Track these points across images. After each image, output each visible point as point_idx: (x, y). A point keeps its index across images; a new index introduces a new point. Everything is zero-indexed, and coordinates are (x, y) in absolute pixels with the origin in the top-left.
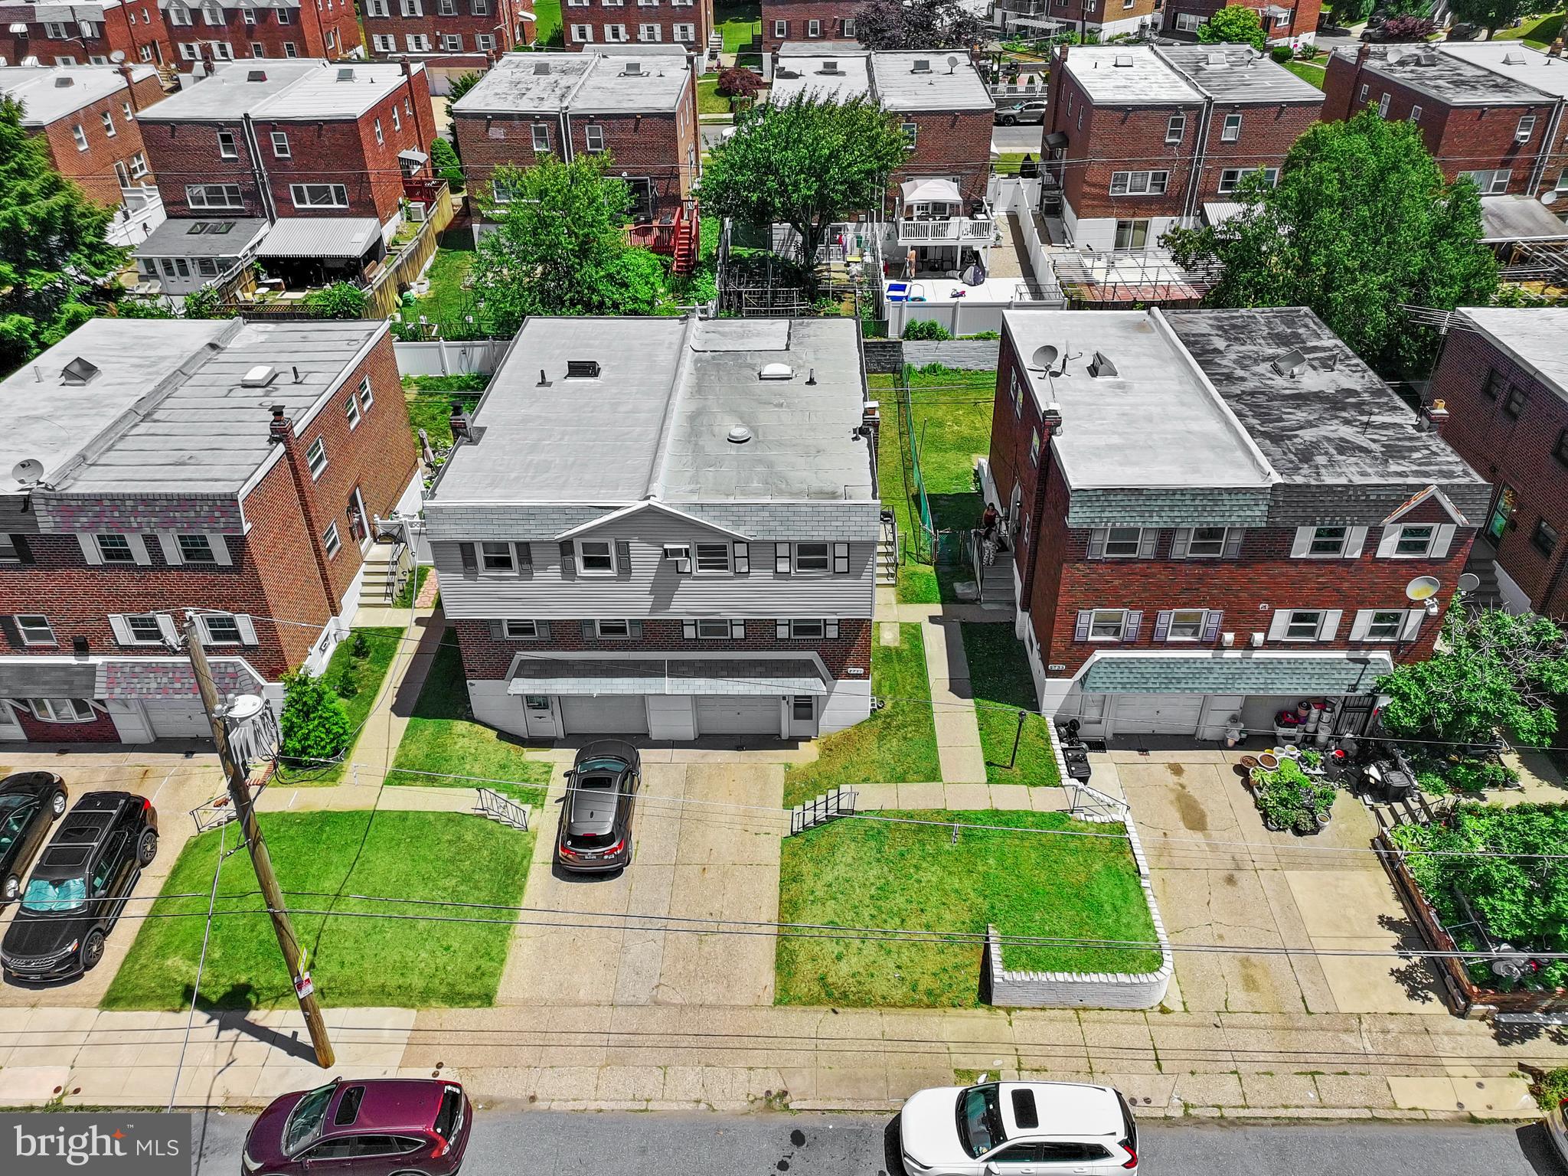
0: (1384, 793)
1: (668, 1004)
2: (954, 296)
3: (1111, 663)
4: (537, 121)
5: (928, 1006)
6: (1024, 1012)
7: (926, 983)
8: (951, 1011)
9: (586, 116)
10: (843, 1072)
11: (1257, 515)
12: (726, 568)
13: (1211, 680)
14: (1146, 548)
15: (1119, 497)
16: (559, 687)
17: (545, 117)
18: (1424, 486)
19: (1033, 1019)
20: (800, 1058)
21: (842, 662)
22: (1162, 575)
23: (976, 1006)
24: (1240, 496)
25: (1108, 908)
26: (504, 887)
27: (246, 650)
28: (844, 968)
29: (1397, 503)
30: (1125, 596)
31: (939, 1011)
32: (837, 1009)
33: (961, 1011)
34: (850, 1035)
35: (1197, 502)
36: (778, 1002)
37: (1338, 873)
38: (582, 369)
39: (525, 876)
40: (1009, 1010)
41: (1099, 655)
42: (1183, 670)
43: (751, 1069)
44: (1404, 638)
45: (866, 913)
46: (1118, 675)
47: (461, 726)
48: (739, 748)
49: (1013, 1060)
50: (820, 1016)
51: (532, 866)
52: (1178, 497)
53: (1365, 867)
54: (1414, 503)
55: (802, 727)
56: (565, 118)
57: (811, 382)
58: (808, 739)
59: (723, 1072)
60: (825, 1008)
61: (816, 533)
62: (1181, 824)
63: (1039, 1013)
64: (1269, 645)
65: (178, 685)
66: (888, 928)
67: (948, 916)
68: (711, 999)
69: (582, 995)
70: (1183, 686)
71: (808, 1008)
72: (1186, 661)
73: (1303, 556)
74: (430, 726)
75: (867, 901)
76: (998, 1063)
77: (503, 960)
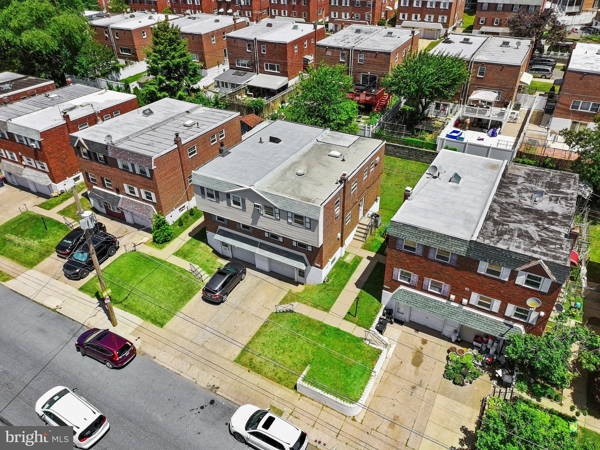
1: (206, 348)
2: (478, 140)
3: (405, 292)
4: (342, 51)
5: (277, 382)
6: (306, 398)
7: (281, 375)
8: (284, 387)
9: (359, 51)
10: (238, 389)
11: (462, 251)
12: (273, 216)
13: (443, 312)
14: (419, 252)
15: (408, 228)
16: (227, 241)
17: (346, 49)
18: (537, 259)
19: (308, 402)
20: (229, 380)
21: (314, 260)
22: (425, 264)
23: (292, 389)
24: (456, 241)
25: (352, 376)
26: (185, 296)
27: (154, 204)
28: (259, 359)
29: (524, 263)
30: (411, 268)
31: (280, 385)
32: (250, 371)
33: (287, 389)
34: (249, 380)
35: (438, 239)
36: (235, 361)
37: (459, 404)
38: (274, 140)
39: (194, 295)
40: (302, 395)
41: (402, 287)
42: (432, 304)
43: (214, 376)
44: (529, 322)
45: (275, 344)
46: (406, 297)
47: (203, 244)
48: (280, 280)
49: (291, 411)
50: (244, 370)
51: (198, 293)
52: (431, 234)
53: (473, 407)
54: (531, 265)
56: (352, 50)
57: (343, 160)
58: (303, 284)
59: (205, 373)
60: (247, 369)
62: (410, 361)
63: (311, 401)
64: (469, 305)
65: (136, 209)
66: (278, 352)
67: (298, 356)
68: (218, 352)
69: (185, 335)
70: (430, 309)
71: (242, 367)
72: (435, 301)
73: (483, 273)
74: (195, 241)
75: (277, 341)
76: (285, 409)
77: (173, 316)
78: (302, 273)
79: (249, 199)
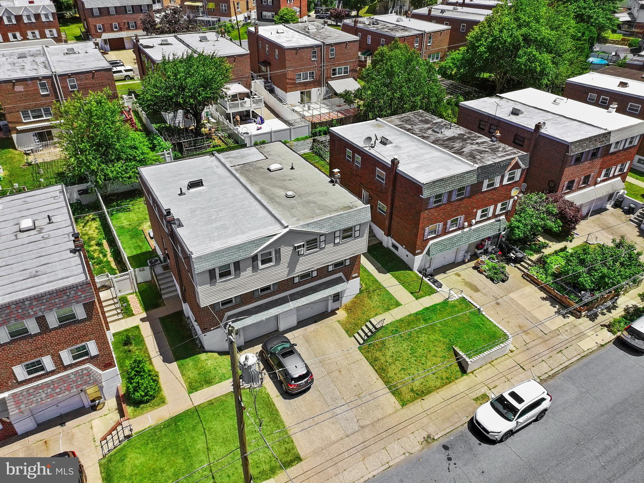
0: (517, 261)
1: (367, 426)
2: (258, 130)
3: (435, 244)
4: (40, 80)
5: (449, 383)
6: (477, 371)
7: (445, 375)
8: (456, 381)
9: (67, 75)
10: (442, 418)
11: (473, 180)
12: (316, 247)
13: (464, 240)
14: (445, 200)
15: (437, 183)
17: (45, 78)
18: (514, 158)
19: (481, 372)
20: (426, 420)
21: (351, 274)
22: (449, 208)
23: (462, 376)
24: (470, 174)
25: (481, 325)
26: (272, 413)
27: (93, 360)
28: (417, 383)
29: (508, 165)
30: (438, 219)
31: (453, 383)
32: (424, 398)
33: (459, 380)
34: (434, 404)
35: (459, 179)
36: (403, 406)
37: (521, 290)
38: (194, 184)
39: (274, 405)
40: (472, 372)
41: (431, 242)
42: (455, 239)
43: (412, 433)
44: (508, 209)
45: (412, 360)
46: (438, 248)
47: (203, 356)
48: (315, 322)
49: (486, 388)
50: (420, 403)
51: (273, 400)
52: (453, 179)
53: (527, 285)
54: (512, 164)
55: (336, 305)
57: (292, 168)
58: (338, 309)
59: (405, 439)
60: (419, 400)
61: (349, 223)
62: (472, 292)
63: (480, 369)
64: (477, 223)
65: (58, 390)
66: (423, 362)
67: (438, 349)
68: (380, 416)
69: (334, 438)
70: (457, 245)
71: (414, 403)
72: (455, 236)
73: (485, 190)
75: (410, 356)
76: (483, 391)
77: (292, 441)
78: (337, 297)
79: (285, 245)
